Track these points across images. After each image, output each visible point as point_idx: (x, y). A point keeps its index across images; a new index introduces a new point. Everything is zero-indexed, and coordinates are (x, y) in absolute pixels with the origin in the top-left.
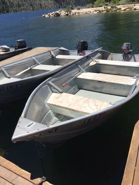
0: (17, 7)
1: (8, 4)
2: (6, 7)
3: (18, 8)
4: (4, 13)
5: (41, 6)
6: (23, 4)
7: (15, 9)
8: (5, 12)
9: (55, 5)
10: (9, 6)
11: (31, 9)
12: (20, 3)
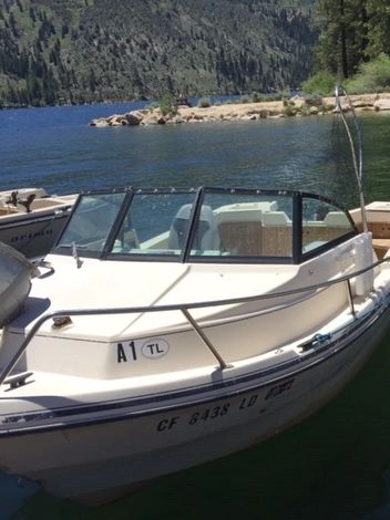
0: (85, 87)
1: (56, 76)
2: (45, 85)
3: (88, 89)
4: (38, 105)
5: (171, 87)
6: (107, 76)
7: (77, 93)
8: (42, 102)
9: (219, 83)
10: (59, 82)
11: (136, 94)
12: (99, 73)
